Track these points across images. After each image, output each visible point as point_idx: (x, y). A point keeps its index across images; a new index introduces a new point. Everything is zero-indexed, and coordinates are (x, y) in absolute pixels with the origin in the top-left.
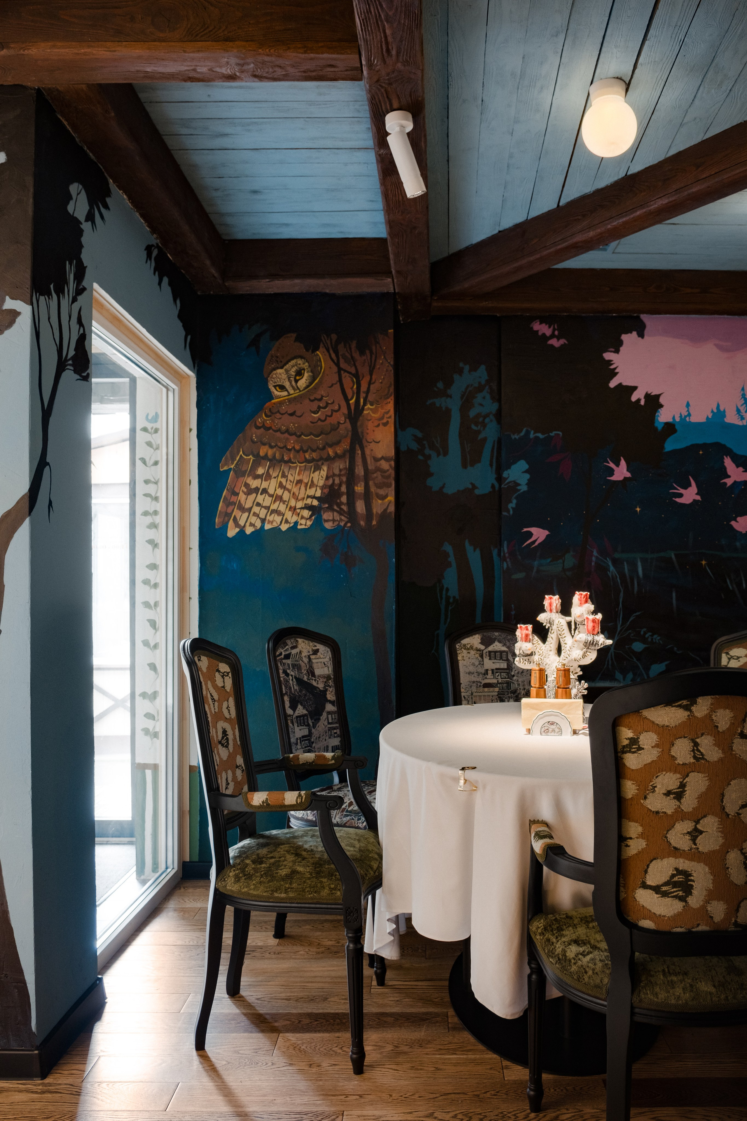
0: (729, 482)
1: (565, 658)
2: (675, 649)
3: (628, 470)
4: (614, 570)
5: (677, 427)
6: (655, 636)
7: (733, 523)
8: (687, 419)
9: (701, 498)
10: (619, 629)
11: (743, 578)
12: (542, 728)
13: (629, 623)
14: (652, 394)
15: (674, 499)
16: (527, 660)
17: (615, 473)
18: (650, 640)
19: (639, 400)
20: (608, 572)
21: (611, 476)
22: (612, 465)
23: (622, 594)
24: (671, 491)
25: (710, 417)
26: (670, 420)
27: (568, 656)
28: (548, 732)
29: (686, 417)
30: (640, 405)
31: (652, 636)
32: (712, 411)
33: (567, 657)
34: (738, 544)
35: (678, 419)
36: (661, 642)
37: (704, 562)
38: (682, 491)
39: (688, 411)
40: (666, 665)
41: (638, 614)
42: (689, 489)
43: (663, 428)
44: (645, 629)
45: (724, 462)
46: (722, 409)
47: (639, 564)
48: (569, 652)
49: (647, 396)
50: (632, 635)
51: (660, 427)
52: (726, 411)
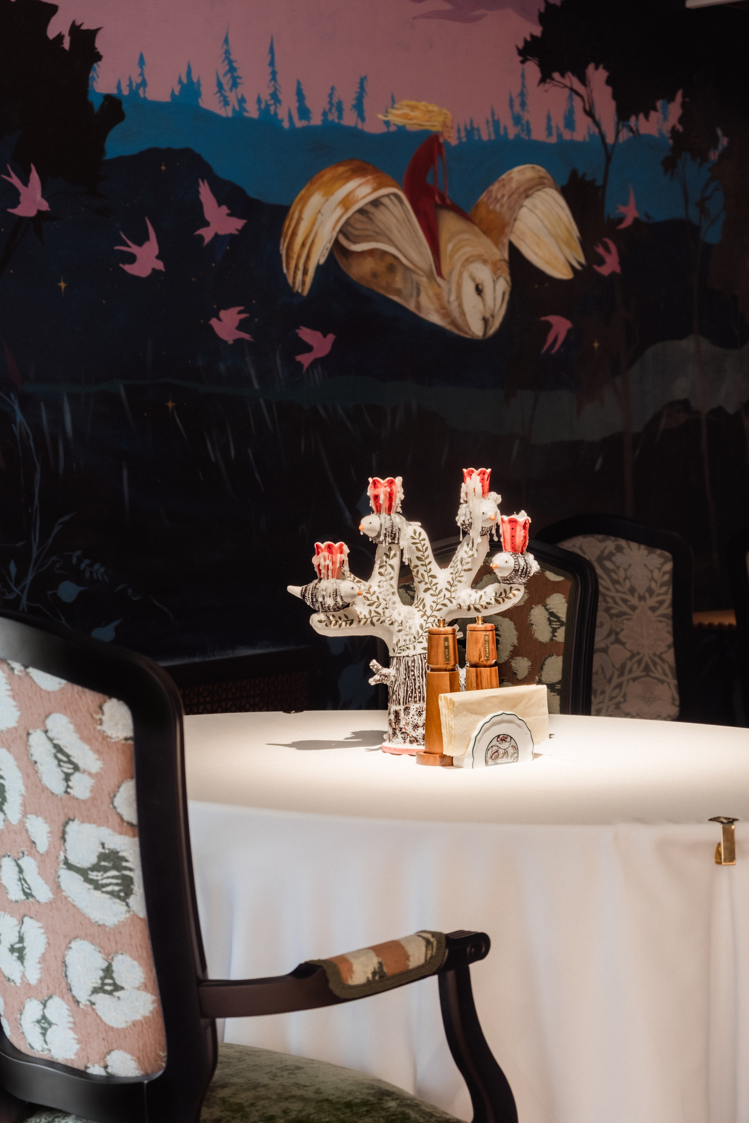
0: (207, 234)
1: (439, 607)
2: (130, 591)
3: (43, 196)
4: (24, 421)
5: (125, 107)
6: (97, 566)
7: (214, 322)
8: (141, 91)
9: (165, 266)
10: (35, 554)
11: (230, 438)
12: (488, 750)
13: (50, 540)
14: (84, 27)
15: (121, 265)
16: (344, 618)
17: (21, 199)
18: (87, 575)
19: (60, 38)
20: (14, 426)
21: (14, 206)
22: (15, 180)
23: (38, 476)
24: (117, 248)
25: (177, 93)
26: (114, 91)
27: (446, 602)
28: (497, 757)
29: (139, 86)
30: (63, 48)
31: (91, 566)
32: (180, 82)
33: (445, 605)
34: (222, 367)
35: (126, 92)
36: (106, 578)
37: (170, 405)
38: (134, 249)
39: (142, 74)
40: (116, 629)
41: (66, 518)
42: (147, 245)
43: (102, 105)
44: (78, 553)
45: (198, 193)
46: (195, 79)
47: (67, 407)
48: (448, 595)
49: (75, 30)
50: (58, 565)
51: (97, 103)
52: (202, 82)
